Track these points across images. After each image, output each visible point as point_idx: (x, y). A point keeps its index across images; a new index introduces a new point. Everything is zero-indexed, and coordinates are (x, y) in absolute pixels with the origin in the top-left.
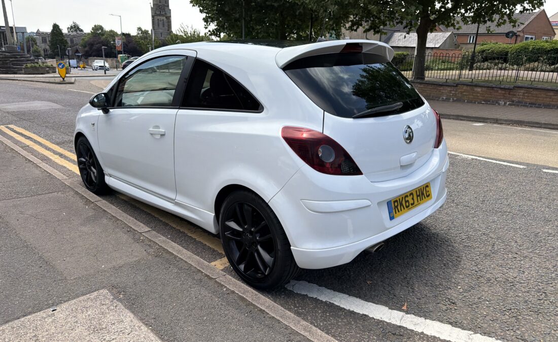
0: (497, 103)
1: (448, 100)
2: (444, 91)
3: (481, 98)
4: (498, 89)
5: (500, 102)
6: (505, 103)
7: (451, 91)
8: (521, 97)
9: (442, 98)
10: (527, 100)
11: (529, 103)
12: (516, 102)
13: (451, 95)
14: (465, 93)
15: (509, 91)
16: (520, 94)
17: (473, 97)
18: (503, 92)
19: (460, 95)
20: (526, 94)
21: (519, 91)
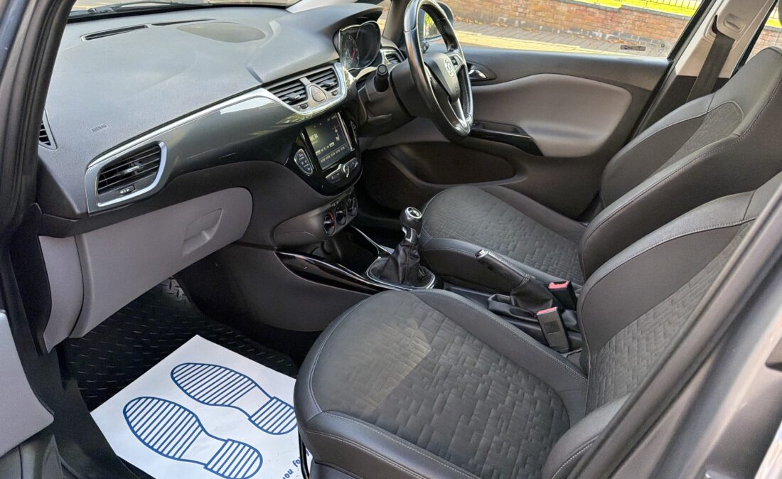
0: (591, 34)
1: (510, 23)
2: (505, 7)
3: (565, 23)
4: (595, 11)
5: (596, 33)
6: (604, 36)
7: (517, 7)
8: (630, 26)
9: (502, 20)
10: (637, 33)
11: (640, 39)
12: (622, 35)
13: (517, 14)
14: (540, 14)
15: (612, 14)
16: (628, 21)
17: (552, 21)
18: (603, 16)
19: (531, 16)
20: (637, 23)
21: (627, 16)
